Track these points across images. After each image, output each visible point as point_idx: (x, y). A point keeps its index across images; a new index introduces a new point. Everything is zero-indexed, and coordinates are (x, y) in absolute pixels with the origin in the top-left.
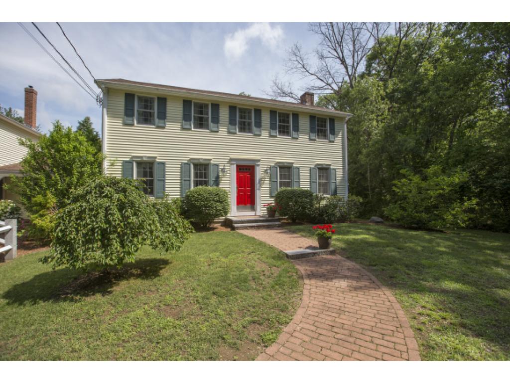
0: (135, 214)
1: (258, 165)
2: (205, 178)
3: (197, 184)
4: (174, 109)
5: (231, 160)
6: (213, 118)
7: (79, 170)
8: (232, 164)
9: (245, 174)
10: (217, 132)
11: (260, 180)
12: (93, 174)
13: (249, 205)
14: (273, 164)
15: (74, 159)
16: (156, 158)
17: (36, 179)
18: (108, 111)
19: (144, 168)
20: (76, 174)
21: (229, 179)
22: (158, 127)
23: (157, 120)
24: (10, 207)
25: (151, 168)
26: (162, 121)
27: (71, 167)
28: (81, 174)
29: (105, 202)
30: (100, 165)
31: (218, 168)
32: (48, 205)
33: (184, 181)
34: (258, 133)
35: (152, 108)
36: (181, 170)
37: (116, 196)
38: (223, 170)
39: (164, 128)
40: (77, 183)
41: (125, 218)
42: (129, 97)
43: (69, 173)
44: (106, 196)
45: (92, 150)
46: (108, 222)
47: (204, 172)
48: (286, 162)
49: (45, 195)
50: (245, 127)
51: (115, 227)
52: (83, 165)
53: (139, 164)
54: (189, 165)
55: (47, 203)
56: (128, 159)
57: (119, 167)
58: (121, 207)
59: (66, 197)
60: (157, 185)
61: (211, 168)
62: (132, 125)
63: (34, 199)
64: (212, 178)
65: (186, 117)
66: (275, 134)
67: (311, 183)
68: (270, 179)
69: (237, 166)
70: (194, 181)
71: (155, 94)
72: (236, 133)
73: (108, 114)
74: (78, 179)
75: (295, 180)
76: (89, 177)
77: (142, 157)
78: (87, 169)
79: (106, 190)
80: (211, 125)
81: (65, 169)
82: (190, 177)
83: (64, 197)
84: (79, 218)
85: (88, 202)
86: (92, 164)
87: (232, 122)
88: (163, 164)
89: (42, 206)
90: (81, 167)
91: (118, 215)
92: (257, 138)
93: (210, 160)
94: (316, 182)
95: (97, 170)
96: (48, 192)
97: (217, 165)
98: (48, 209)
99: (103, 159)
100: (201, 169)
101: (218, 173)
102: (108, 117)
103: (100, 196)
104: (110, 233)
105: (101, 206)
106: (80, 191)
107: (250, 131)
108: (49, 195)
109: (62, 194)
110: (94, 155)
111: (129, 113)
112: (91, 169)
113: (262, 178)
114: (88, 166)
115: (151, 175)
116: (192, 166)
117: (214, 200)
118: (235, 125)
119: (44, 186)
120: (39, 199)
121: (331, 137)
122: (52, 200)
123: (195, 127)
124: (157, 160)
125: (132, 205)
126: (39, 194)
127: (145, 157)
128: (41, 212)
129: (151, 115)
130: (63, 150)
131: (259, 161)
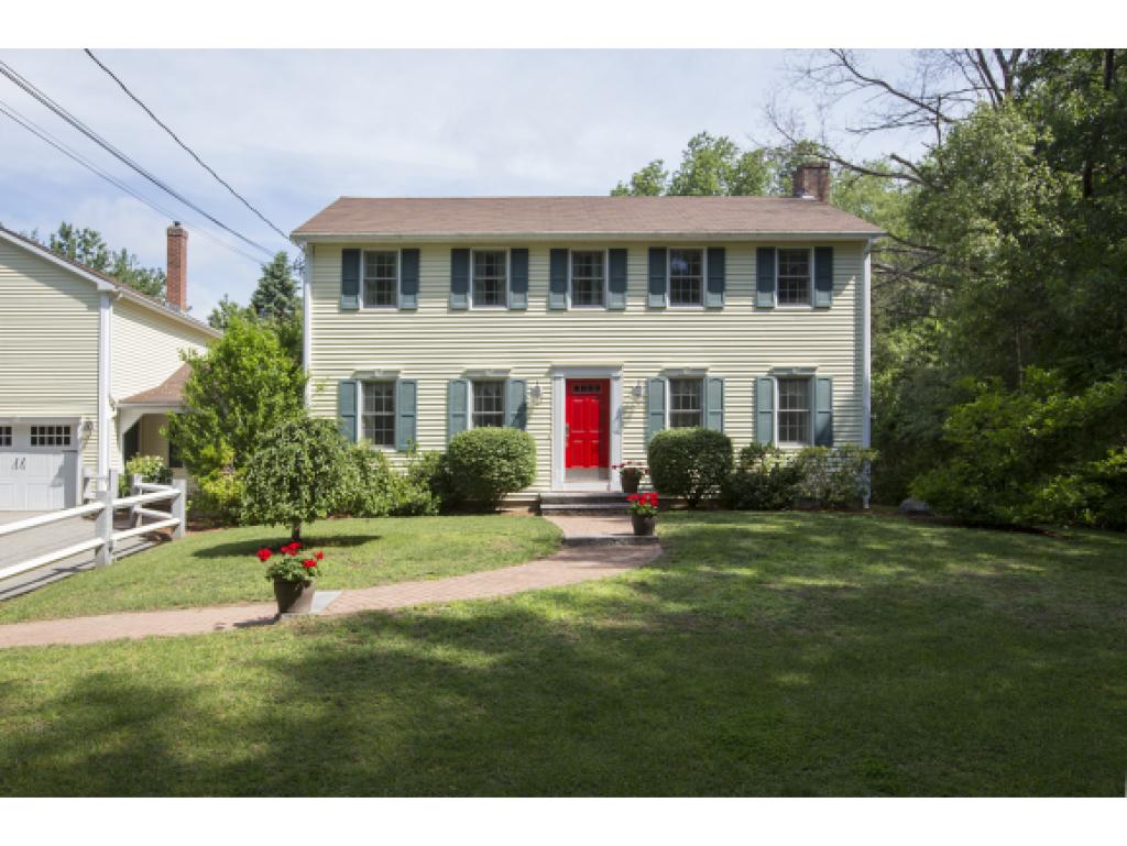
0: (328, 462)
1: (617, 378)
2: (499, 409)
3: (481, 421)
4: (435, 271)
5: (554, 369)
6: (514, 280)
7: (268, 401)
8: (555, 378)
9: (587, 399)
10: (524, 310)
11: (622, 412)
12: (289, 407)
13: (594, 469)
14: (655, 375)
15: (259, 383)
16: (398, 372)
17: (205, 417)
18: (313, 288)
19: (377, 394)
20: (262, 410)
21: (548, 411)
22: (403, 310)
23: (400, 297)
24: (158, 469)
25: (390, 393)
26: (411, 298)
27: (256, 396)
28: (271, 407)
29: (296, 447)
30: (300, 390)
31: (524, 389)
32: (223, 461)
33: (454, 416)
34: (618, 304)
35: (391, 272)
36: (448, 394)
37: (307, 440)
38: (536, 393)
39: (414, 310)
40: (264, 424)
41: (316, 466)
42: (350, 256)
43: (251, 406)
44: (297, 441)
45: (288, 363)
46: (298, 470)
47: (494, 397)
48: (688, 369)
49: (217, 446)
50: (587, 294)
51: (305, 477)
52: (273, 392)
53: (367, 385)
54: (465, 383)
55: (220, 458)
56: (348, 377)
57: (331, 392)
58: (313, 454)
59: (248, 448)
60: (400, 426)
61: (510, 389)
62: (356, 310)
63: (203, 452)
64: (511, 410)
65: (458, 286)
66: (660, 304)
67: (755, 417)
68: (647, 407)
69: (569, 383)
70: (473, 416)
71: (399, 244)
72: (565, 310)
73: (313, 293)
74: (265, 418)
75: (709, 410)
76: (281, 413)
77: (372, 372)
78: (279, 399)
79: (299, 433)
80: (510, 295)
81: (245, 401)
82: (465, 409)
83: (244, 449)
84: (269, 465)
85: (278, 447)
86: (286, 389)
87: (557, 286)
88: (412, 383)
89: (215, 463)
90: (270, 396)
91: (308, 463)
92: (615, 317)
93: (508, 371)
94: (771, 413)
95: (295, 401)
96: (222, 440)
97: (522, 382)
98: (222, 467)
99: (305, 381)
100: (490, 391)
101: (524, 397)
102: (314, 298)
103: (291, 441)
104: (300, 483)
105: (291, 451)
106: (269, 435)
107: (600, 301)
108: (224, 445)
109: (243, 444)
110: (291, 372)
111: (349, 288)
112: (286, 398)
113: (627, 408)
114: (282, 394)
115: (390, 406)
116: (470, 386)
117: (496, 455)
118: (564, 291)
119: (217, 430)
120: (209, 451)
121: (821, 297)
122: (229, 454)
123: (476, 303)
124: (402, 377)
125: (325, 450)
126: (209, 442)
127: (379, 371)
128: (213, 473)
129: (391, 286)
130: (244, 368)
131: (619, 368)
